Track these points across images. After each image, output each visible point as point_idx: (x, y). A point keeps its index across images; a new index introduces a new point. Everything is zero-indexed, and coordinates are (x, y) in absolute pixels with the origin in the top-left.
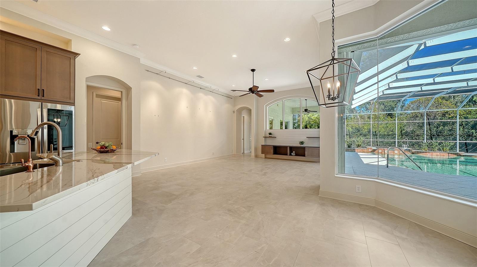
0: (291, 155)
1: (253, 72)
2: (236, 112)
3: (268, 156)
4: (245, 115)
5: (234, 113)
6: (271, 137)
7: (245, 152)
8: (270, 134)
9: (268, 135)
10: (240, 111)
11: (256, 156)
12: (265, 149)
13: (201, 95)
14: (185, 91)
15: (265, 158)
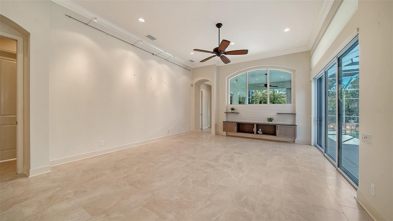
0: (257, 133)
1: (219, 28)
2: (194, 85)
3: (230, 134)
4: (204, 90)
5: (192, 86)
6: (234, 113)
7: (204, 128)
8: (233, 109)
9: (230, 111)
10: (199, 84)
11: (217, 134)
12: (227, 125)
13: (154, 62)
14: (131, 54)
15: (226, 136)
